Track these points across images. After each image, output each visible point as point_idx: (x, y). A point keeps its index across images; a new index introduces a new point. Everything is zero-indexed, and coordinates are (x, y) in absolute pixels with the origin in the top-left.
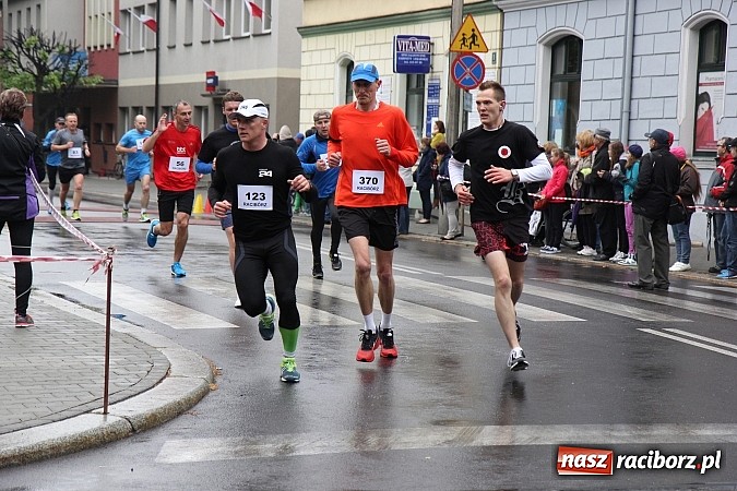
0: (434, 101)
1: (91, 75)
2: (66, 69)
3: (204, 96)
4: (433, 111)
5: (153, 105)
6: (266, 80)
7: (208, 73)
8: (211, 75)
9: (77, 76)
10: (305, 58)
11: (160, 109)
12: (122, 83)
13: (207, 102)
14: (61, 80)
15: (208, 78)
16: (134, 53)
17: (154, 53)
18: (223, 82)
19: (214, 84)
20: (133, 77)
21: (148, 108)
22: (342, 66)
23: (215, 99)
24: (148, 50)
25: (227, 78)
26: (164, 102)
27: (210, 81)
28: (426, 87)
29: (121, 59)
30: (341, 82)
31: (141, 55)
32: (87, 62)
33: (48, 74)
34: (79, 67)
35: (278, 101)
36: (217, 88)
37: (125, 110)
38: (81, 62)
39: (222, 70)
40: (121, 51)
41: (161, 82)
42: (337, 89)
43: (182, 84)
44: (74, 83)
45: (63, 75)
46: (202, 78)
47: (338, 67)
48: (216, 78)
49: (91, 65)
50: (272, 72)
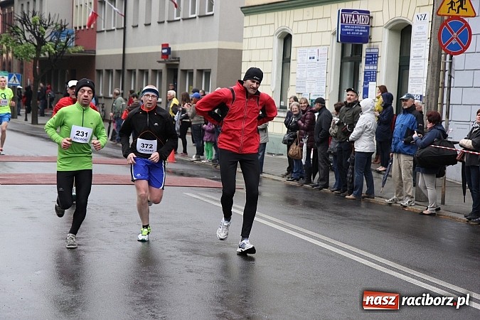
0: (372, 68)
1: (76, 46)
2: (58, 41)
3: (159, 62)
4: (371, 76)
5: (121, 68)
6: (209, 50)
7: (163, 45)
8: (165, 46)
9: (66, 46)
10: (247, 33)
11: (126, 72)
12: (99, 52)
13: (162, 67)
14: (55, 49)
15: (163, 49)
16: (107, 31)
17: (122, 31)
18: (174, 52)
19: (167, 53)
20: (107, 48)
21: (117, 70)
22: (280, 38)
23: (167, 65)
24: (117, 29)
25: (177, 49)
26: (128, 67)
27: (165, 51)
28: (364, 55)
29: (98, 35)
30: (279, 51)
31: (112, 32)
32: (74, 36)
33: (44, 45)
34: (68, 39)
35: (218, 67)
36: (170, 56)
37: (100, 72)
38: (69, 36)
39: (174, 43)
40: (98, 30)
41: (127, 52)
42: (275, 56)
43: (143, 53)
44: (63, 52)
45: (56, 46)
46: (159, 49)
47: (276, 38)
48: (169, 49)
49: (76, 38)
50: (214, 45)
